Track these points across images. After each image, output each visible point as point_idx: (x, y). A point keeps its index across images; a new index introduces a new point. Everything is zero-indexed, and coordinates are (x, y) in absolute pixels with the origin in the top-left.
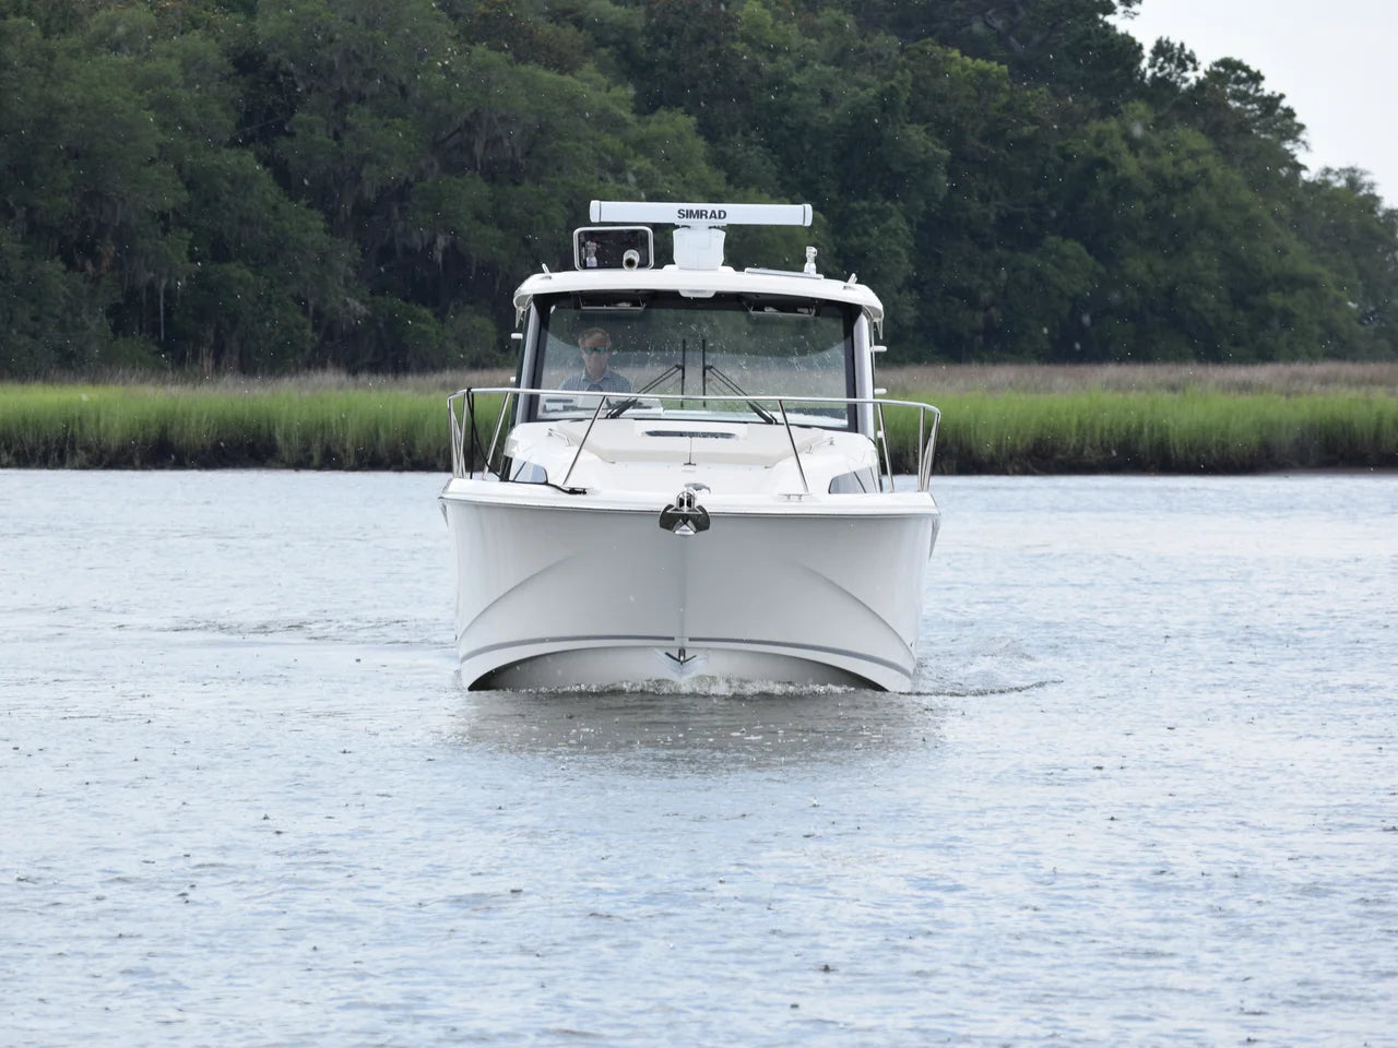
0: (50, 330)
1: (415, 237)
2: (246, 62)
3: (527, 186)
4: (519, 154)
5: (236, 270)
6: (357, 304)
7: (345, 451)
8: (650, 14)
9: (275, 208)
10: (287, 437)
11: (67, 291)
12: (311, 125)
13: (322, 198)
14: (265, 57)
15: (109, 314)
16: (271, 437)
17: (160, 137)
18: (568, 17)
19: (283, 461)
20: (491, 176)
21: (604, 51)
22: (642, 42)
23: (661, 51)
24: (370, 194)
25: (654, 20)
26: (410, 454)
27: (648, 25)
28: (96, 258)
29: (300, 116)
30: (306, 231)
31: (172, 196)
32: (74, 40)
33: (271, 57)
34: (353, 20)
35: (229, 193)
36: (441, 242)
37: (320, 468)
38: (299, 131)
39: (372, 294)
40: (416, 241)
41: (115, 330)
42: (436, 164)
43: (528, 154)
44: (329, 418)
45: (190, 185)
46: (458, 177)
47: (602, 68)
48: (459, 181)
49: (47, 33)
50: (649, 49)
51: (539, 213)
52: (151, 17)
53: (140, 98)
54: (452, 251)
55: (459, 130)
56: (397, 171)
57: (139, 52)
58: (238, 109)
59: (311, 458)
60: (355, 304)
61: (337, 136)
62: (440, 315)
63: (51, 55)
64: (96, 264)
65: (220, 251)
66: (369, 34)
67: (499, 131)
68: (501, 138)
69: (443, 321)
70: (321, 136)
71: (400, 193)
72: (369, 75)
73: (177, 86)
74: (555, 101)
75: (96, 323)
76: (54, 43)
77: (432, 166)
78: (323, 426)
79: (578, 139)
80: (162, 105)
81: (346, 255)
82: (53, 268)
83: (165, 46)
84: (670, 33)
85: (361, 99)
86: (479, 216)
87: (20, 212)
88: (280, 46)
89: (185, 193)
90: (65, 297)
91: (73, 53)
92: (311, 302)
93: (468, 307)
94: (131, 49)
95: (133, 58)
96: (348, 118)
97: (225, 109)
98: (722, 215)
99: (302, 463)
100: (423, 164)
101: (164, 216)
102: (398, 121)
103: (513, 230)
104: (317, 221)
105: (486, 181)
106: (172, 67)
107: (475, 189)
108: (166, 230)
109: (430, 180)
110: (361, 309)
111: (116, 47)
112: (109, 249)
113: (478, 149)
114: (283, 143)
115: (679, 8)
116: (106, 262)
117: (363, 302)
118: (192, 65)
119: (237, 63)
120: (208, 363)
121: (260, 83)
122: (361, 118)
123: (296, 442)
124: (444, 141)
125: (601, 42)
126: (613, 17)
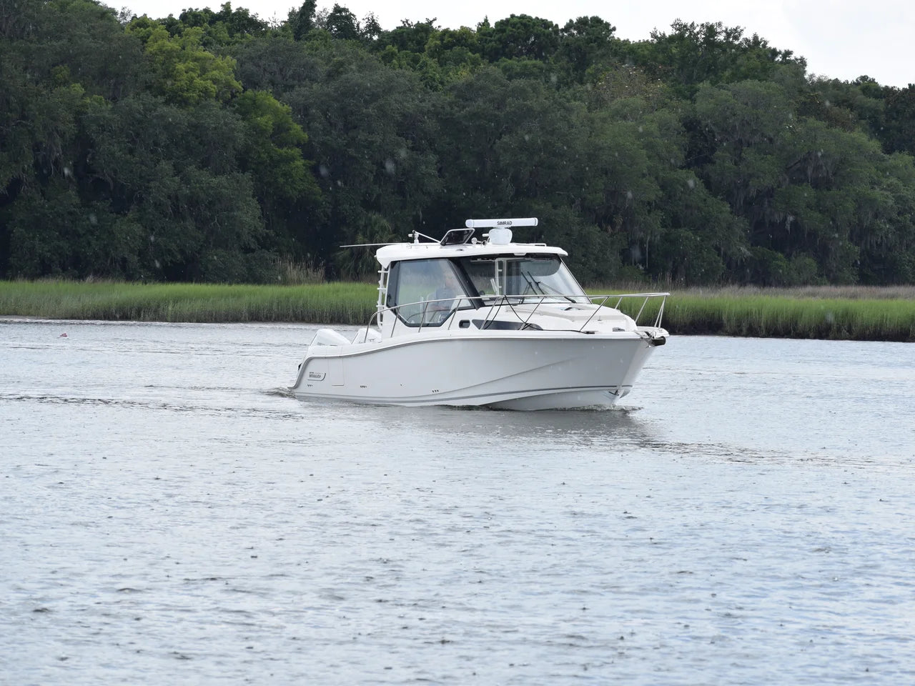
0: (591, 261)
1: (776, 216)
2: (691, 125)
3: (834, 191)
4: (830, 174)
5: (684, 232)
6: (746, 250)
7: (760, 327)
8: (888, 103)
9: (705, 200)
10: (729, 320)
11: (601, 242)
12: (723, 158)
13: (729, 197)
14: (700, 122)
15: (621, 254)
16: (720, 319)
17: (649, 163)
18: (845, 104)
19: (726, 332)
20: (816, 185)
21: (863, 122)
22: (883, 118)
23: (893, 121)
24: (753, 193)
25: (890, 106)
26: (794, 330)
27: (887, 108)
28: (613, 225)
29: (718, 153)
30: (721, 212)
31: (654, 193)
32: (603, 114)
33: (704, 123)
34: (747, 104)
35: (682, 192)
36: (791, 218)
37: (746, 336)
38: (718, 161)
39: (752, 245)
40: (777, 218)
41: (623, 262)
42: (788, 180)
43: (834, 174)
44: (751, 309)
45: (663, 188)
46: (799, 186)
47: (864, 130)
48: (801, 188)
49: (590, 110)
50: (886, 121)
51: (841, 205)
52: (644, 102)
53: (638, 143)
54: (794, 224)
55: (799, 161)
56: (768, 182)
57: (636, 120)
58: (685, 150)
59: (741, 331)
60: (743, 249)
61: (736, 164)
62: (788, 256)
63: (592, 121)
64: (613, 228)
65: (676, 222)
66: (754, 111)
67: (821, 162)
68: (822, 166)
69: (790, 260)
70: (728, 164)
71: (770, 193)
72: (754, 132)
73: (657, 137)
74: (850, 147)
75: (614, 258)
76: (593, 115)
77: (785, 180)
78: (748, 314)
79: (861, 167)
80: (649, 146)
81: (741, 225)
82: (595, 229)
83: (650, 117)
84: (898, 112)
85: (749, 145)
86: (808, 206)
87: (578, 202)
88: (708, 117)
89: (661, 192)
90: (599, 244)
91: (604, 120)
92: (722, 249)
93: (802, 253)
94: (633, 118)
95: (633, 123)
96: (743, 154)
97: (680, 149)
98: (511, 223)
99: (736, 333)
100: (781, 178)
101: (649, 203)
102: (769, 156)
103: (826, 213)
104: (727, 208)
105: (813, 188)
106: (654, 128)
107: (807, 193)
108: (649, 211)
109: (784, 187)
110: (748, 253)
111: (625, 117)
112: (619, 220)
113: (809, 172)
114: (709, 167)
115: (903, 100)
116: (618, 227)
117: (748, 250)
118: (664, 127)
119: (685, 125)
120: (669, 280)
121: (696, 136)
122: (749, 155)
123: (733, 323)
124: (791, 167)
125: (861, 117)
126: (869, 104)
